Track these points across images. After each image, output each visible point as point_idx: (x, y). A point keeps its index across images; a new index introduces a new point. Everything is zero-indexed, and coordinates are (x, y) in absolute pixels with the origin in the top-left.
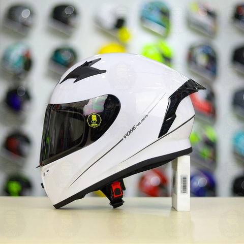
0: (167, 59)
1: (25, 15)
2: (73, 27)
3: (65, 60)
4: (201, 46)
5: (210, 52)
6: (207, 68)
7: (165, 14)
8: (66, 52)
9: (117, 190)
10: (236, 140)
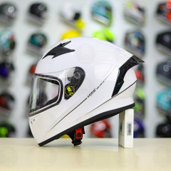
1: (10, 10)
2: (44, 19)
4: (134, 32)
5: (140, 37)
6: (138, 48)
7: (109, 9)
8: (39, 36)
10: (158, 98)
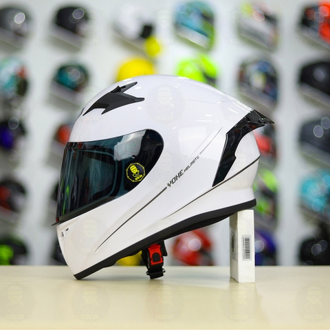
0: (210, 80)
1: (18, 20)
3: (73, 80)
4: (256, 62)
5: (269, 70)
6: (265, 92)
7: (208, 18)
8: (74, 70)
9: (156, 255)
